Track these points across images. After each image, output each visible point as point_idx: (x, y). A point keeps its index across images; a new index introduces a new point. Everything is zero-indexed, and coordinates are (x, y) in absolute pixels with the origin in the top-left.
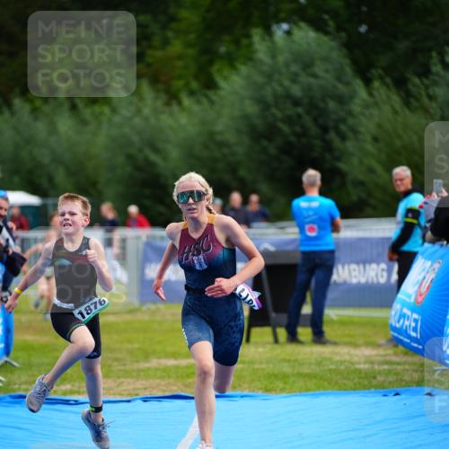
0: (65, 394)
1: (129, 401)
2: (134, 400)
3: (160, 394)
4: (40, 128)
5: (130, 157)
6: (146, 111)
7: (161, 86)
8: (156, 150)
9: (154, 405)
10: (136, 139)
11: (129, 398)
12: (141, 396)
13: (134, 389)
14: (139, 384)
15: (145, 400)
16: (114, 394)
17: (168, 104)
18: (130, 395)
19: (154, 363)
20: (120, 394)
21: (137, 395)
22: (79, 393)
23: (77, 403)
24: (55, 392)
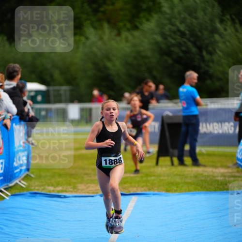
0: (58, 192)
1: (93, 196)
12: (99, 194)
13: (95, 190)
15: (102, 196)
16: (85, 192)
18: (94, 193)
21: (97, 193)
22: (66, 191)
23: (65, 197)
24: (53, 191)
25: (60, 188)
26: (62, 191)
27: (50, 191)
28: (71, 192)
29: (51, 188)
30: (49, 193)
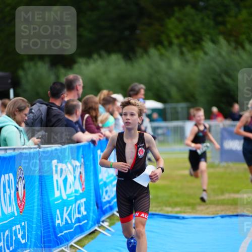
0: (177, 213)
1: (213, 218)
2: (216, 217)
3: (231, 214)
4: (163, 65)
5: (214, 80)
6: (224, 53)
7: (232, 39)
8: (229, 75)
9: (227, 220)
10: (217, 69)
11: (212, 216)
12: (220, 214)
13: (216, 211)
14: (218, 208)
15: (222, 217)
16: (204, 213)
17: (236, 48)
18: (213, 214)
19: (227, 196)
20: (208, 214)
21: (218, 214)
22: (185, 212)
23: (184, 218)
24: (171, 212)
25: (178, 209)
26: (181, 212)
27: (168, 212)
28: (190, 213)
29: (169, 209)
30: (166, 214)
